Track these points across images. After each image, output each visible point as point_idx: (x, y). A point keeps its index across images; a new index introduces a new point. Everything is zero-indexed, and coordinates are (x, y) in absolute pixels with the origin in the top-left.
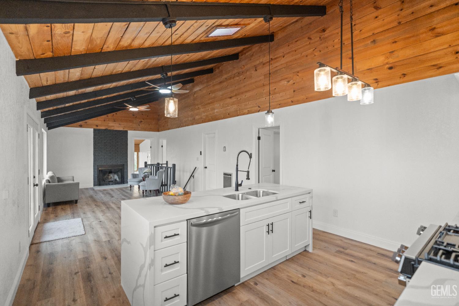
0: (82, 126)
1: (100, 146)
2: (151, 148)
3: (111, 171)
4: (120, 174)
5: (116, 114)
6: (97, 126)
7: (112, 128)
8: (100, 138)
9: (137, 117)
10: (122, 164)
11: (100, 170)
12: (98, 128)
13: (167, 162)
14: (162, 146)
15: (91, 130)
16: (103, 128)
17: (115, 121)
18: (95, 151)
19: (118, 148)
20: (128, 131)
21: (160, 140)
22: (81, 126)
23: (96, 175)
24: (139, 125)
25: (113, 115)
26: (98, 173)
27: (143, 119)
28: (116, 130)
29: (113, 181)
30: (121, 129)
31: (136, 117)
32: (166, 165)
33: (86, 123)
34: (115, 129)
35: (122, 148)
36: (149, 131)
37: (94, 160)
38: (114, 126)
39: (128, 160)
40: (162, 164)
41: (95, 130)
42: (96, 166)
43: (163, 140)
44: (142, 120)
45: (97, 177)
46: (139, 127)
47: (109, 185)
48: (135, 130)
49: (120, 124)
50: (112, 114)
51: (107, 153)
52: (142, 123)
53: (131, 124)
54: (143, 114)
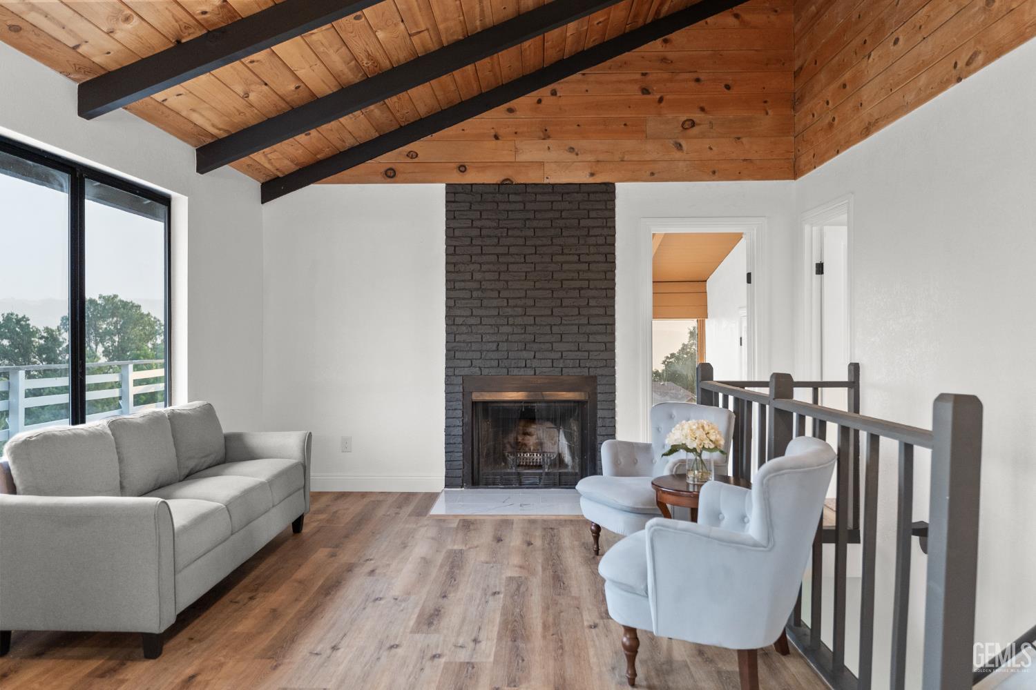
0: (399, 176)
1: (477, 276)
2: (749, 281)
3: (526, 408)
4: (575, 427)
5: (554, 93)
6: (462, 168)
7: (533, 177)
8: (475, 232)
9: (667, 97)
10: (585, 372)
11: (474, 404)
12: (471, 178)
13: (855, 369)
14: (820, 269)
15: (436, 192)
16: (491, 177)
17: (546, 137)
18: (455, 300)
19: (566, 284)
20: (617, 185)
21: (807, 228)
22: (390, 175)
23: (459, 431)
24: (679, 147)
25: (539, 101)
26: (467, 419)
27: (702, 109)
28: (553, 185)
29: (540, 467)
30: (580, 176)
31: (661, 100)
32: (844, 391)
33: (412, 155)
34: (546, 181)
35: (585, 284)
36: (739, 176)
37: (448, 350)
38: (542, 164)
39: (617, 351)
40: (816, 386)
41: (453, 192)
42: (460, 380)
43: (826, 228)
44: (697, 116)
45: (460, 440)
46: (678, 155)
47: (521, 485)
48: (653, 177)
49: (572, 150)
50: (535, 95)
51: (509, 311)
52: (695, 130)
53: (629, 144)
54: (702, 77)
